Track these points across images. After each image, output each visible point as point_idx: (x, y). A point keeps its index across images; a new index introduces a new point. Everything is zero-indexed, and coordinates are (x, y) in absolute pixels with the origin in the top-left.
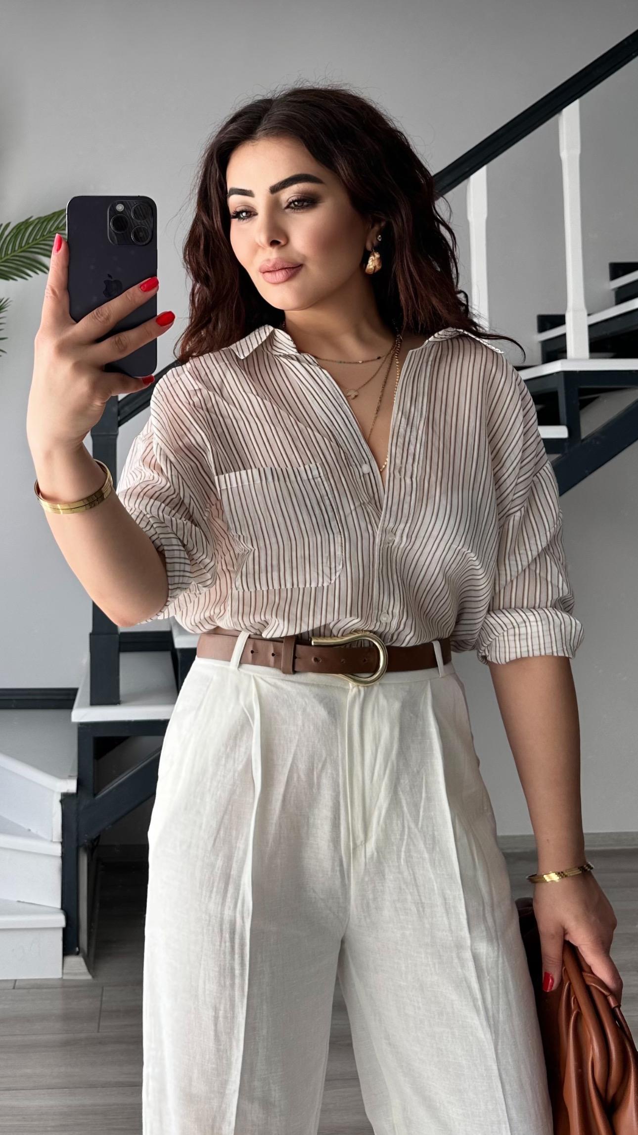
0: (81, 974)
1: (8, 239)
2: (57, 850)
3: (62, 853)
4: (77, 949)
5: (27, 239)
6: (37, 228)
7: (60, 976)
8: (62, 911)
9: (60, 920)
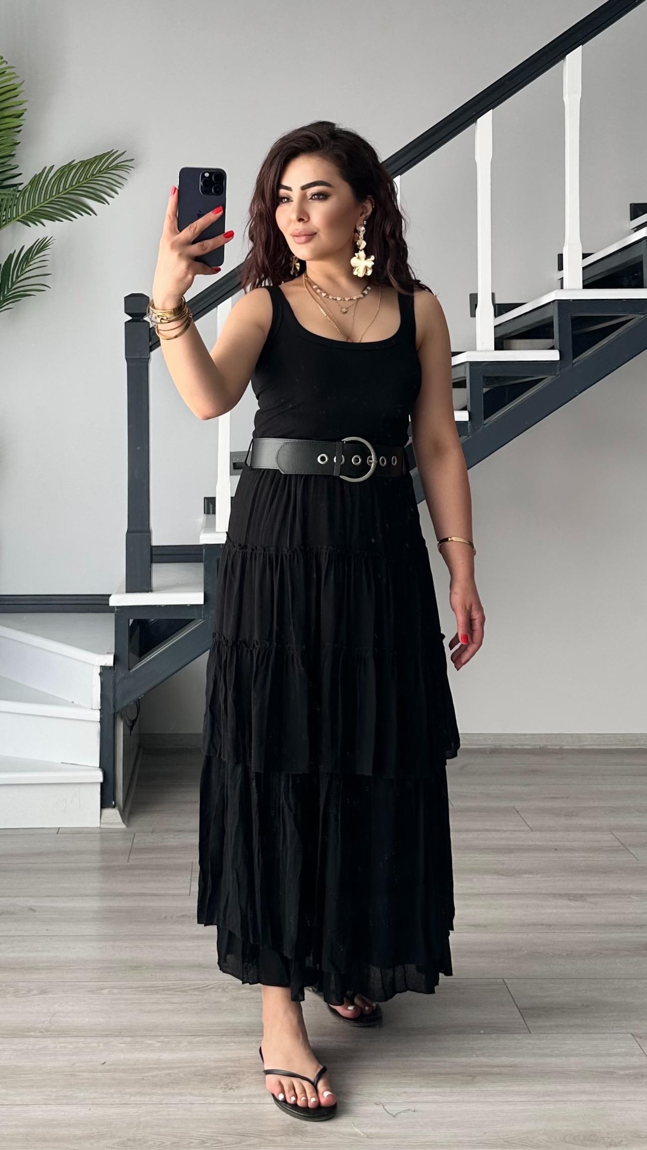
0: (116, 824)
1: (53, 181)
2: (97, 716)
3: (101, 719)
4: (113, 803)
5: (70, 183)
6: (80, 172)
7: (99, 826)
8: (100, 769)
9: (99, 777)
